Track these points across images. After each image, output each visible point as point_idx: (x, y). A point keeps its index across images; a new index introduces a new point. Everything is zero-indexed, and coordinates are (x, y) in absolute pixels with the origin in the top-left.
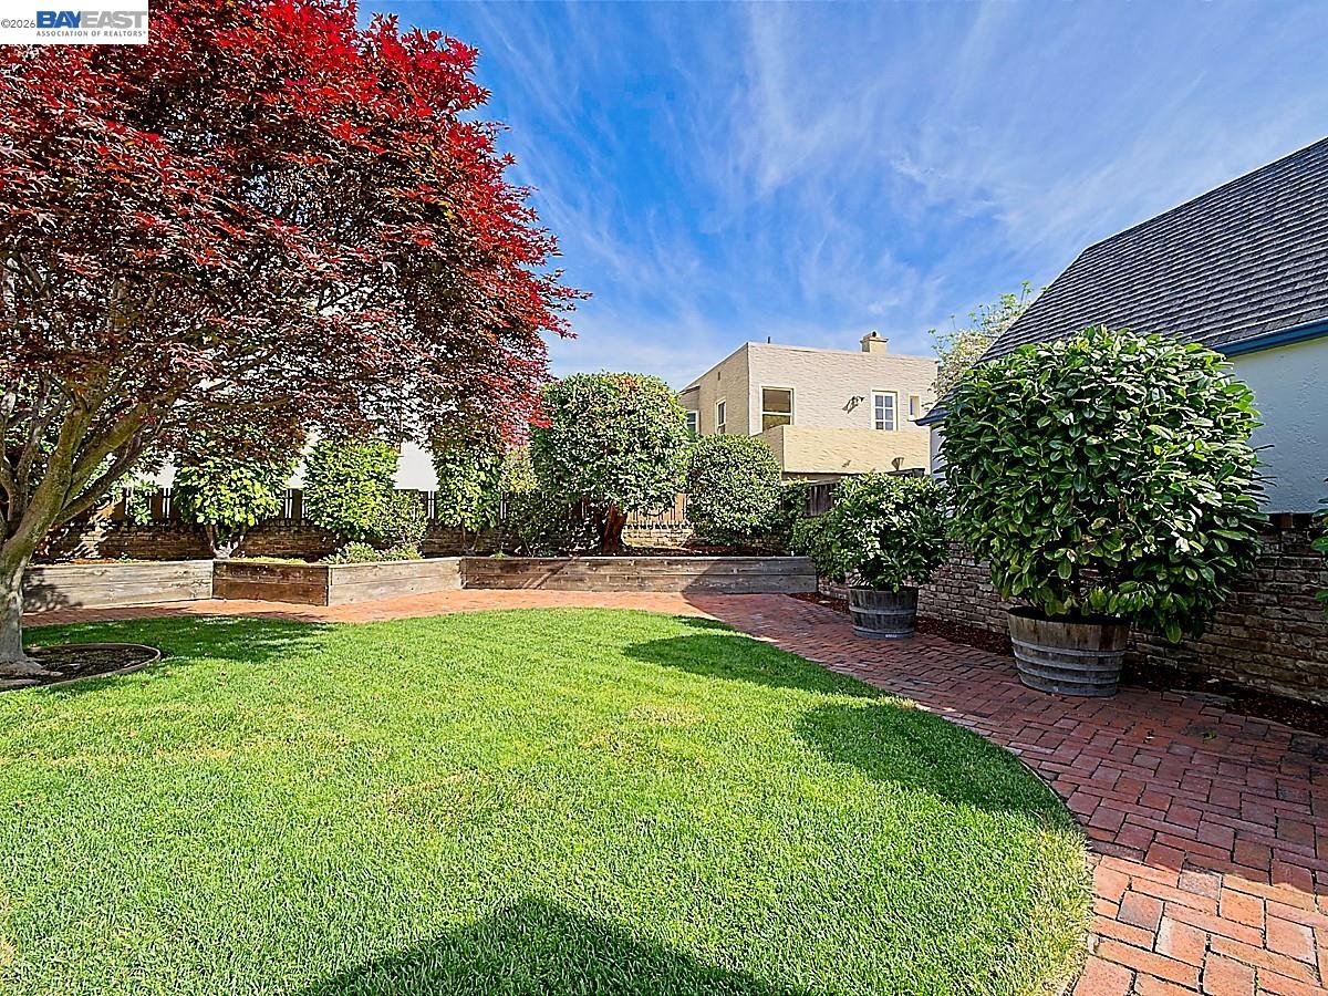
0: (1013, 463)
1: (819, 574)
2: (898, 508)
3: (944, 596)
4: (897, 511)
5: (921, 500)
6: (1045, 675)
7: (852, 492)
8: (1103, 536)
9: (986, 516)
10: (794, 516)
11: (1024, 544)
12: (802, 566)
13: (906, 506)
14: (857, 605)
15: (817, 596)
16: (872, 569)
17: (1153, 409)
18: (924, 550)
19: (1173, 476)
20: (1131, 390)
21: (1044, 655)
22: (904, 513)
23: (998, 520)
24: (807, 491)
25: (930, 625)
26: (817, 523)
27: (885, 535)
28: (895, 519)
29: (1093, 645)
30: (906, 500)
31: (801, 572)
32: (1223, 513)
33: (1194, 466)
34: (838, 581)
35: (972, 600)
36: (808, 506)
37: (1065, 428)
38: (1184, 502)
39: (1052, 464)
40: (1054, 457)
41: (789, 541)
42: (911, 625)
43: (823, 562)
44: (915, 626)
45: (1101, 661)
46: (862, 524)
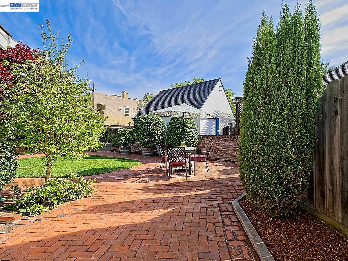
0: (141, 129)
1: (113, 146)
2: (128, 134)
3: (136, 148)
4: (128, 135)
5: (132, 133)
6: (145, 155)
7: (121, 131)
8: (150, 138)
9: (138, 136)
10: (107, 135)
11: (142, 139)
12: (109, 145)
13: (130, 134)
14: (121, 150)
15: (113, 151)
16: (124, 144)
17: (154, 124)
18: (132, 141)
19: (156, 131)
20: (152, 122)
21: (145, 152)
22: (129, 135)
23: (140, 136)
24: (110, 130)
25: (133, 153)
26: (113, 136)
27: (126, 138)
28: (128, 136)
29: (150, 151)
30: (129, 133)
31: (109, 146)
32: (160, 135)
33: (158, 130)
34: (117, 147)
35: (140, 148)
36: (111, 133)
37: (146, 126)
38: (157, 134)
39: (145, 130)
40: (145, 129)
41: (106, 140)
42: (130, 152)
43: (114, 144)
44: (131, 153)
45: (151, 153)
46: (122, 137)
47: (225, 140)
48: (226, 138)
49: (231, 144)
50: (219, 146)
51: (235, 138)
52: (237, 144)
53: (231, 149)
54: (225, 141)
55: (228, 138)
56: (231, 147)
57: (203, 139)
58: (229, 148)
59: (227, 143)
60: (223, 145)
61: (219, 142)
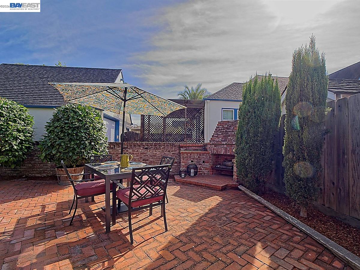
17: (10, 118)
19: (14, 133)
20: (5, 113)
32: (25, 141)
33: (18, 131)
38: (16, 138)
47: (146, 149)
48: (148, 146)
49: (155, 154)
50: (138, 157)
51: (160, 146)
52: (163, 154)
53: (155, 160)
54: (147, 151)
55: (151, 146)
56: (156, 157)
57: (112, 148)
58: (152, 160)
59: (149, 153)
60: (144, 156)
61: (137, 151)
